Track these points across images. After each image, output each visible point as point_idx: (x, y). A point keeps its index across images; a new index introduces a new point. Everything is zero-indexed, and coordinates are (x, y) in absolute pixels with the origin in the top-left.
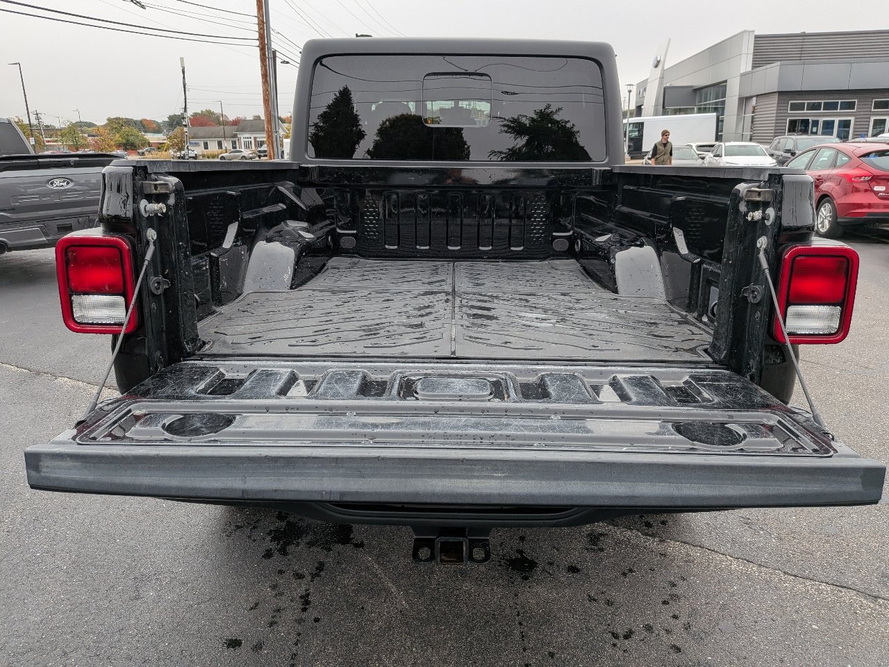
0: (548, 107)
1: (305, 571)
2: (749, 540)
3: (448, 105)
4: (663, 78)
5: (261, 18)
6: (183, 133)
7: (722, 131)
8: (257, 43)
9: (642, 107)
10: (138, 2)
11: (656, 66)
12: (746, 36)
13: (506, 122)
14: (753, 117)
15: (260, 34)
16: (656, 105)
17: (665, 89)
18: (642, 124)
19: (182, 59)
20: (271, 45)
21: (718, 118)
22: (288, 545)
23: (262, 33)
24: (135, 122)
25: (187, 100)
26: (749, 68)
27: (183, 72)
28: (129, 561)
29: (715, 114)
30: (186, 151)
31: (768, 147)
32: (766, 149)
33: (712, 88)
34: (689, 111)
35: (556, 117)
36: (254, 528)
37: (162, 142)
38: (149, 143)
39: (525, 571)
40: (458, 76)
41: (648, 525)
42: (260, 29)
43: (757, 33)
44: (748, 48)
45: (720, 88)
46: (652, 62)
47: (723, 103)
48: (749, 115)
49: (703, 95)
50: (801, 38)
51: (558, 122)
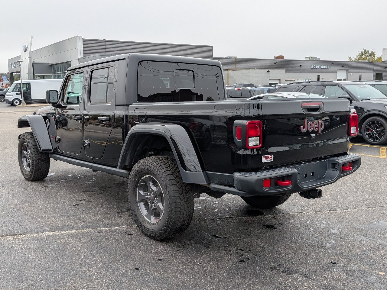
4: (31, 58)
11: (25, 51)
12: (78, 39)
16: (29, 73)
17: (33, 64)
26: (82, 56)
33: (61, 65)
34: (48, 77)
43: (83, 38)
44: (80, 45)
49: (56, 68)
50: (104, 42)
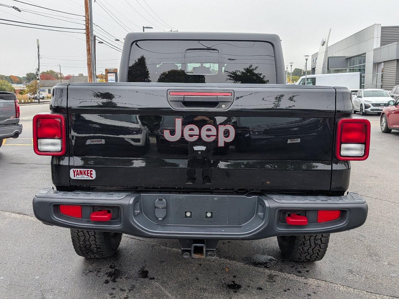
0: (251, 66)
1: (125, 288)
2: (350, 278)
3: (198, 65)
4: (327, 52)
5: (87, 17)
6: (36, 84)
7: (364, 83)
8: (85, 31)
9: (315, 69)
10: (17, 8)
11: (323, 45)
12: (376, 27)
13: (230, 74)
14: (382, 75)
15: (86, 26)
16: (323, 68)
17: (328, 58)
18: (315, 78)
19: (38, 40)
20: (93, 33)
21: (361, 75)
22: (116, 278)
23: (88, 25)
24: (6, 78)
25: (40, 64)
26: (379, 46)
27: (38, 48)
28: (37, 284)
29: (359, 73)
30: (38, 94)
31: (391, 92)
32: (390, 93)
33: (357, 57)
34: (344, 71)
35: (256, 72)
36: (98, 272)
37: (22, 89)
38: (14, 90)
39: (235, 289)
40: (202, 50)
41: (299, 272)
42: (86, 23)
43: (382, 25)
44: (378, 34)
45: (362, 57)
46: (320, 43)
47: (364, 66)
48: (380, 74)
49: (352, 62)
51: (256, 74)
